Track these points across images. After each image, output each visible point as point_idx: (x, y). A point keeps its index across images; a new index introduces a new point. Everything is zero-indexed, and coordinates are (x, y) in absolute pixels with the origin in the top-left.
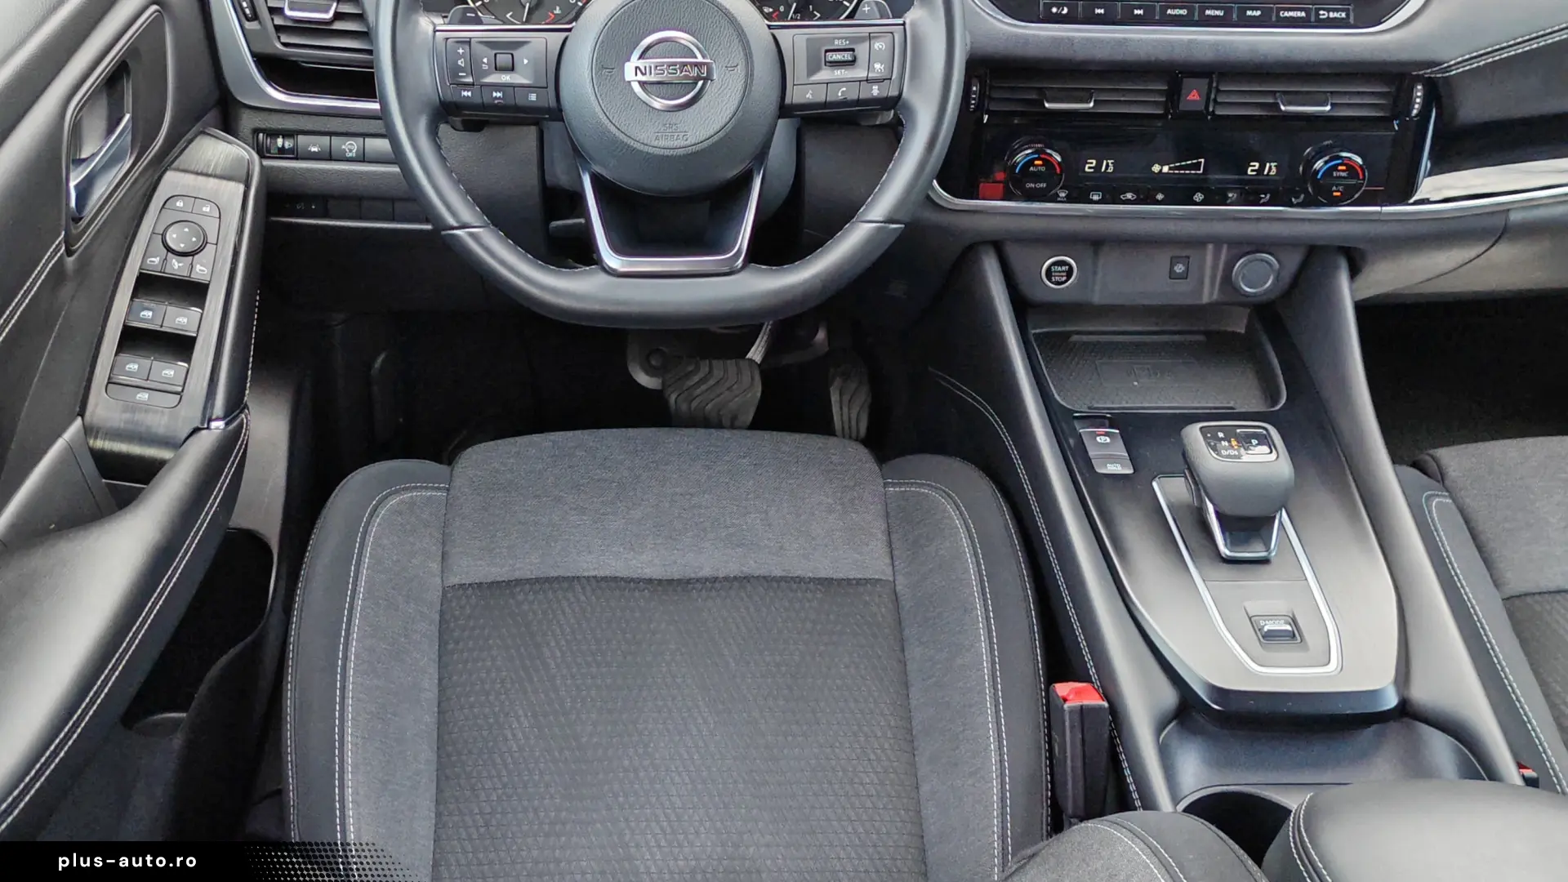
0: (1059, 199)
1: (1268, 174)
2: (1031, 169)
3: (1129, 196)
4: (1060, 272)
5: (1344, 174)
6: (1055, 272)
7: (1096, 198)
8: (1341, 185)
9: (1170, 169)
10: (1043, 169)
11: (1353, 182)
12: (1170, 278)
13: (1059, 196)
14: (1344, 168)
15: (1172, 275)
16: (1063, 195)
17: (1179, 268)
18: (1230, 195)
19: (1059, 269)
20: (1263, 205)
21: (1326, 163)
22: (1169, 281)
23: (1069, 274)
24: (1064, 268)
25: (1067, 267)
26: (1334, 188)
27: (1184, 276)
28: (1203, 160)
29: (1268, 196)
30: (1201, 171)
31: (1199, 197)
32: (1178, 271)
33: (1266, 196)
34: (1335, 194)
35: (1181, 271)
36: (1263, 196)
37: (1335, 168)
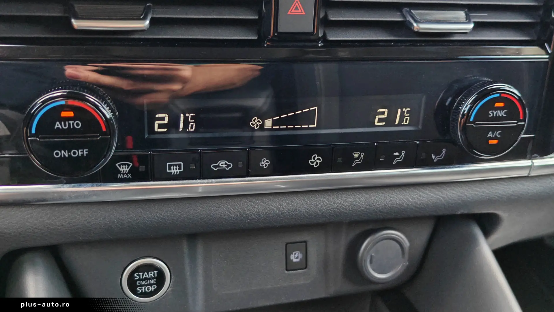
0: (120, 176)
1: (399, 125)
2: (58, 125)
3: (222, 164)
4: (146, 279)
5: (501, 113)
6: (139, 280)
7: (175, 171)
8: (497, 129)
9: (274, 123)
10: (77, 125)
11: (513, 123)
12: (287, 270)
13: (120, 172)
14: (501, 105)
15: (289, 266)
16: (125, 169)
17: (296, 257)
18: (356, 156)
19: (146, 275)
20: (399, 166)
21: (474, 103)
22: (286, 272)
23: (160, 279)
24: (151, 274)
25: (156, 272)
26: (490, 134)
27: (304, 264)
28: (316, 108)
29: (403, 153)
30: (315, 126)
31: (316, 160)
32: (295, 260)
33: (401, 154)
34: (491, 142)
35: (298, 260)
36: (397, 154)
37: (490, 105)
